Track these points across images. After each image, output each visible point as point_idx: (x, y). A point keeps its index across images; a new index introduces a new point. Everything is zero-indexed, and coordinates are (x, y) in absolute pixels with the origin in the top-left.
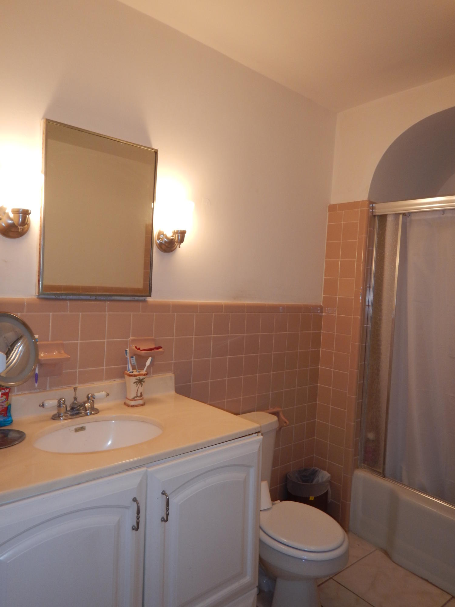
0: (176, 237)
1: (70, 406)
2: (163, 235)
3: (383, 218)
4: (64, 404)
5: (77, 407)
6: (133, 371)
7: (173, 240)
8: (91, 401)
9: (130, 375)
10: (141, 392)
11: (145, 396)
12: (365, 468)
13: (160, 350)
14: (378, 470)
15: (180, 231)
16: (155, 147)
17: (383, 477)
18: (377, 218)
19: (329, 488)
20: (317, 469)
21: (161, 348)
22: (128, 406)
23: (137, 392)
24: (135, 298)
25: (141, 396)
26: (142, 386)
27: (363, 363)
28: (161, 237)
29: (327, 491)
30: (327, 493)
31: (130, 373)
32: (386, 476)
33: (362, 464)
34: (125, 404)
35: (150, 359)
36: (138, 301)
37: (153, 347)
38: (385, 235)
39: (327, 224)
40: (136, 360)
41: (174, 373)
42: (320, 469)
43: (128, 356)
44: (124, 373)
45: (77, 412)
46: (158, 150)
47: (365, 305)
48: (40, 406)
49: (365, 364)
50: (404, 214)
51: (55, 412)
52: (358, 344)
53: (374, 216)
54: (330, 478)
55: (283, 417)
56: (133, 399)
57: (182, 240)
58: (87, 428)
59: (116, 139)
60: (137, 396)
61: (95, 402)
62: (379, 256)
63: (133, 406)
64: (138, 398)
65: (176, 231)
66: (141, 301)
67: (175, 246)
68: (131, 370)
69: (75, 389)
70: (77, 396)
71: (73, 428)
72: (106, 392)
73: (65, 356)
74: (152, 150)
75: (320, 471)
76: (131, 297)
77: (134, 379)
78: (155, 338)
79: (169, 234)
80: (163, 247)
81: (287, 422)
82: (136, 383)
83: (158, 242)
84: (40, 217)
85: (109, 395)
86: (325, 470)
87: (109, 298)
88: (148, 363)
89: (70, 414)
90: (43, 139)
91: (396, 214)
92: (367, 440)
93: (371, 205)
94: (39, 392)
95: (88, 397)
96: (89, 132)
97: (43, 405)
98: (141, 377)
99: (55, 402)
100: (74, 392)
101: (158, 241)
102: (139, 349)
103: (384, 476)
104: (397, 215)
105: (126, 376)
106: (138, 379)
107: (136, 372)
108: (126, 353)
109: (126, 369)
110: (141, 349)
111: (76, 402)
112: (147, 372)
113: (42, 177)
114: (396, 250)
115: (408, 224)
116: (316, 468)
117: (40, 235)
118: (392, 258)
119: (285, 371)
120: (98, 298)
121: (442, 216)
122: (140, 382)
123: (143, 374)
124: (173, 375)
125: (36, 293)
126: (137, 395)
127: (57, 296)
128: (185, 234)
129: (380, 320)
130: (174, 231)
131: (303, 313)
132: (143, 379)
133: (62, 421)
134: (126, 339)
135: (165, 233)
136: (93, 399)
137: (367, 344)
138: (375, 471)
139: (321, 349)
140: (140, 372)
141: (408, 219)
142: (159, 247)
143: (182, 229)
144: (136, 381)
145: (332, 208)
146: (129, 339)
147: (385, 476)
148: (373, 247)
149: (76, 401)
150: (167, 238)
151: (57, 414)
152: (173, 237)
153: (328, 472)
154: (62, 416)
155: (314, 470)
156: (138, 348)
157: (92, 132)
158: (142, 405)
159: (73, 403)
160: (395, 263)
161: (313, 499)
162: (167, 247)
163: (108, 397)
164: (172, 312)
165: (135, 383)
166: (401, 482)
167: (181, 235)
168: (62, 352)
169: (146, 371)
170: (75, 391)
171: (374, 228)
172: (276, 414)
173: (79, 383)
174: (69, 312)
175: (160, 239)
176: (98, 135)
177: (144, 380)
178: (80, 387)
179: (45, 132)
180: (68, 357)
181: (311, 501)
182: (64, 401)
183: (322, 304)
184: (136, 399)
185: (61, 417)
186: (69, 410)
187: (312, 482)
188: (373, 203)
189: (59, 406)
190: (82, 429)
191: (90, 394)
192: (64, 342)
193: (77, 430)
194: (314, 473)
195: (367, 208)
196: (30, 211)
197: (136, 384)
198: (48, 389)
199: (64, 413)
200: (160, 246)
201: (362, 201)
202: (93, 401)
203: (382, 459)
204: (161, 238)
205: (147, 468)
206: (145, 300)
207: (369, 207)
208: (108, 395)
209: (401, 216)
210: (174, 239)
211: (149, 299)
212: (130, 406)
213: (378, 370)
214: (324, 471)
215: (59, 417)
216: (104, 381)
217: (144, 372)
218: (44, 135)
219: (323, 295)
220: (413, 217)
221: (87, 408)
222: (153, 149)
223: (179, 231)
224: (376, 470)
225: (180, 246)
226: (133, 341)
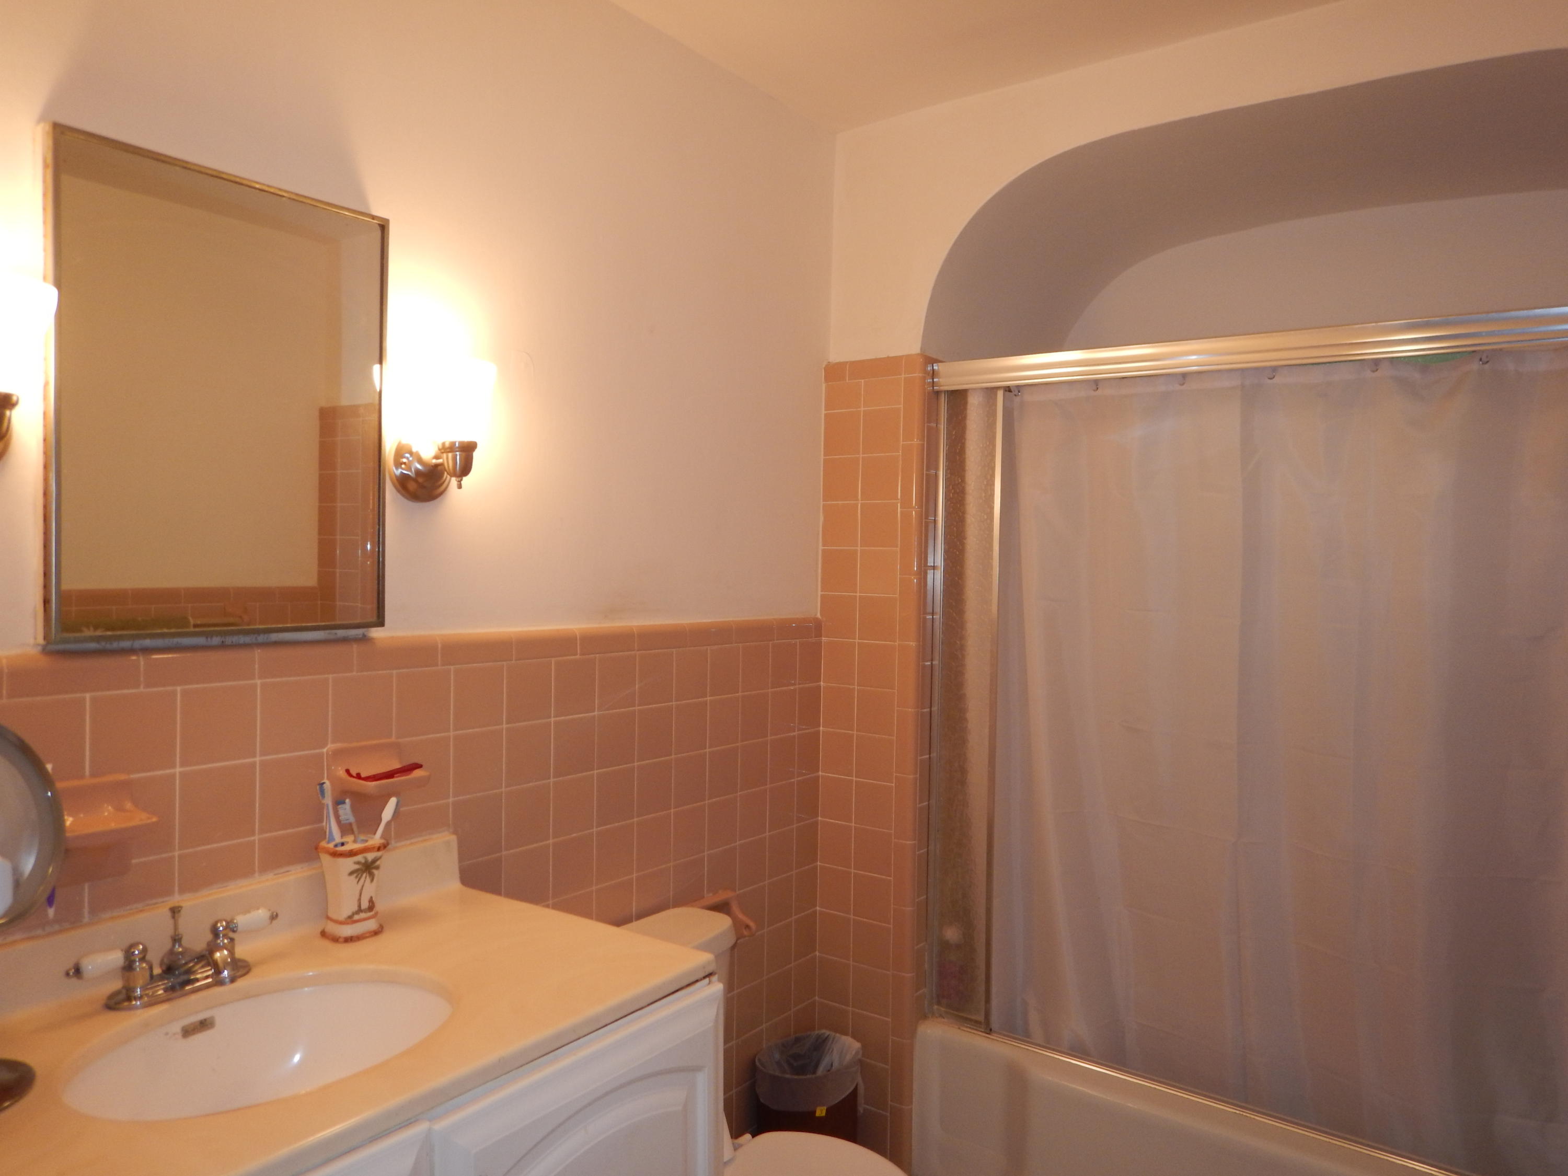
0: (447, 460)
1: (161, 964)
2: (411, 453)
3: (958, 398)
4: (143, 959)
5: (186, 963)
6: (344, 840)
7: (439, 468)
8: (226, 941)
9: (335, 854)
10: (371, 897)
11: (379, 907)
12: (941, 1016)
13: (417, 773)
14: (973, 1017)
15: (460, 443)
16: (379, 211)
17: (987, 1034)
18: (943, 400)
19: (859, 1080)
20: (827, 1033)
21: (418, 766)
22: (335, 940)
23: (359, 900)
24: (336, 634)
25: (371, 907)
26: (372, 880)
27: (928, 756)
28: (405, 460)
29: (856, 1089)
30: (854, 1093)
31: (336, 846)
32: (993, 1029)
33: (936, 1007)
34: (323, 934)
35: (393, 801)
36: (345, 640)
37: (397, 765)
38: (965, 439)
39: (823, 412)
40: (354, 808)
41: (455, 832)
42: (833, 1034)
43: (328, 801)
44: (316, 848)
45: (185, 977)
46: (387, 221)
47: (925, 613)
48: (67, 974)
49: (930, 757)
50: (1008, 389)
51: (116, 985)
52: (913, 710)
53: (938, 393)
54: (861, 1053)
55: (741, 916)
56: (350, 920)
57: (466, 469)
58: (218, 1021)
59: (268, 186)
60: (360, 910)
61: (236, 942)
62: (953, 491)
63: (349, 940)
64: (363, 915)
65: (447, 445)
66: (357, 640)
67: (444, 482)
68: (338, 838)
69: (175, 911)
70: (181, 930)
71: (177, 1027)
72: (269, 910)
73: (141, 818)
74: (373, 219)
75: (834, 1038)
76: (328, 631)
77: (349, 864)
78: (400, 740)
79: (428, 453)
80: (412, 486)
81: (752, 924)
82: (355, 875)
83: (398, 472)
84: (45, 414)
85: (277, 915)
86: (846, 1034)
87: (261, 638)
88: (388, 813)
89: (162, 987)
90: (44, 181)
91: (987, 388)
92: (945, 946)
93: (929, 368)
94: (60, 932)
95: (215, 933)
96: (185, 165)
97: (78, 971)
98: (370, 856)
99: (116, 958)
100: (171, 922)
101: (397, 468)
102: (359, 776)
103: (989, 1031)
104: (991, 392)
105: (326, 859)
106: (363, 861)
107: (355, 841)
108: (322, 792)
109: (322, 834)
110: (363, 775)
111: (180, 950)
112: (385, 839)
113: (50, 296)
114: (993, 476)
115: (1016, 413)
116: (823, 1031)
117: (46, 467)
118: (984, 495)
119: (739, 793)
120: (229, 640)
121: (1092, 393)
122: (368, 868)
123: (374, 848)
124: (454, 838)
125: (35, 639)
126: (360, 906)
127: (103, 644)
128: (474, 450)
129: (962, 648)
130: (444, 444)
131: (776, 641)
132: (374, 861)
133: (139, 1012)
134: (317, 751)
135: (414, 450)
136: (231, 935)
137: (935, 709)
138: (967, 1020)
139: (821, 728)
140: (366, 841)
141: (1017, 399)
142: (400, 489)
143: (467, 438)
144: (357, 867)
145: (834, 372)
146: (325, 750)
147: (991, 1030)
148: (937, 469)
149: (180, 946)
150: (420, 461)
151: (124, 991)
152: (440, 461)
153: (854, 1037)
154: (141, 998)
155: (819, 1036)
156: (355, 775)
157: (195, 165)
158: (376, 933)
159: (171, 952)
160: (992, 508)
161: (824, 1114)
162: (422, 486)
163: (274, 922)
164: (443, 665)
165: (351, 873)
166: (1028, 1040)
167: (464, 454)
168: (129, 805)
169: (382, 837)
170: (173, 917)
171: (937, 422)
172: (721, 907)
173: (182, 891)
174: (144, 688)
175: (403, 466)
176: (215, 173)
177: (378, 863)
178: (187, 901)
179: (50, 160)
180: (149, 821)
181: (820, 1118)
182: (145, 950)
183: (819, 616)
184: (356, 917)
185: (136, 999)
186: (159, 975)
187: (814, 1072)
188: (933, 361)
189: (129, 966)
190: (204, 1025)
191: (221, 921)
192: (133, 776)
193: (187, 1032)
194: (820, 1045)
195: (921, 375)
196: (14, 398)
197: (356, 877)
198: (86, 919)
199: (142, 988)
200: (403, 483)
201: (908, 357)
202: (232, 940)
203: (982, 989)
204: (405, 463)
205: (430, 1121)
206: (364, 636)
207: (926, 372)
208: (274, 917)
209: (1000, 394)
210: (442, 464)
211: (376, 633)
212: (341, 940)
213: (963, 771)
214: (844, 1038)
215: (129, 998)
216: (257, 875)
217: (377, 839)
218: (50, 172)
219: (820, 593)
220: (1028, 397)
221: (221, 964)
222: (373, 217)
223: (457, 445)
224: (969, 1016)
225: (461, 484)
226: (337, 754)
